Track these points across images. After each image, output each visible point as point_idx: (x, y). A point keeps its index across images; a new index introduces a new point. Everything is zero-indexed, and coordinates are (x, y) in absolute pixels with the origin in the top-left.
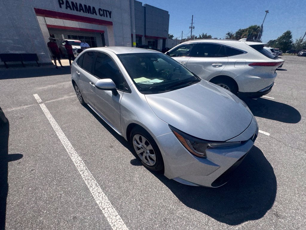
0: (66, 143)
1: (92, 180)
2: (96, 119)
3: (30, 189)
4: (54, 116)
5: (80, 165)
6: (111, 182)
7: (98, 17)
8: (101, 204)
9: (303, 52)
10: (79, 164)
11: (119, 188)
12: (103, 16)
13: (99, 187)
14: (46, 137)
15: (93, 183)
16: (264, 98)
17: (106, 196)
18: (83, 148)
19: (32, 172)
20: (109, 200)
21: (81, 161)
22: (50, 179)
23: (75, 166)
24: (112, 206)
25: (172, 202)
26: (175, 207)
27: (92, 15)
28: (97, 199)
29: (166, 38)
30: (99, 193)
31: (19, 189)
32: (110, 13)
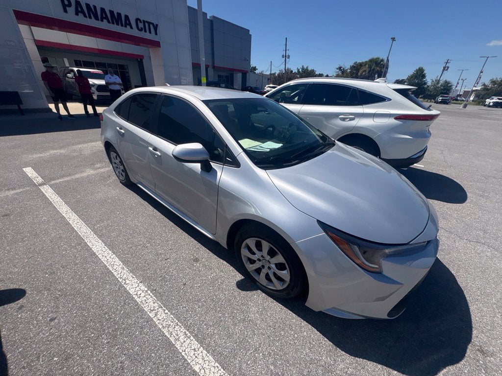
0: (110, 259)
1: (177, 327)
2: (155, 210)
3: (55, 359)
4: (75, 209)
5: (146, 300)
6: (211, 326)
7: (135, 32)
8: (203, 371)
9: (441, 98)
10: (145, 298)
11: (230, 336)
12: (143, 31)
13: (192, 338)
14: (66, 251)
15: (179, 332)
16: (416, 168)
17: (208, 354)
18: (144, 266)
19: (52, 323)
20: (217, 361)
21: (147, 291)
22: (93, 333)
23: (138, 303)
24: (224, 372)
25: (324, 351)
26: (331, 359)
27: (124, 28)
28: (194, 362)
29: (247, 72)
30: (195, 349)
31: (32, 361)
32: (156, 27)
